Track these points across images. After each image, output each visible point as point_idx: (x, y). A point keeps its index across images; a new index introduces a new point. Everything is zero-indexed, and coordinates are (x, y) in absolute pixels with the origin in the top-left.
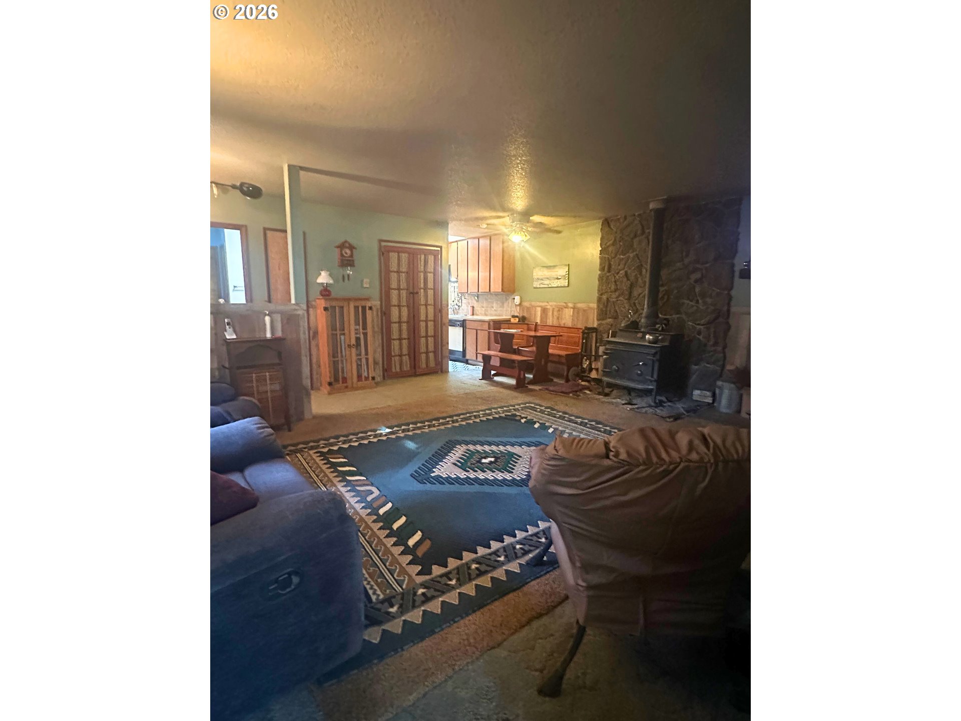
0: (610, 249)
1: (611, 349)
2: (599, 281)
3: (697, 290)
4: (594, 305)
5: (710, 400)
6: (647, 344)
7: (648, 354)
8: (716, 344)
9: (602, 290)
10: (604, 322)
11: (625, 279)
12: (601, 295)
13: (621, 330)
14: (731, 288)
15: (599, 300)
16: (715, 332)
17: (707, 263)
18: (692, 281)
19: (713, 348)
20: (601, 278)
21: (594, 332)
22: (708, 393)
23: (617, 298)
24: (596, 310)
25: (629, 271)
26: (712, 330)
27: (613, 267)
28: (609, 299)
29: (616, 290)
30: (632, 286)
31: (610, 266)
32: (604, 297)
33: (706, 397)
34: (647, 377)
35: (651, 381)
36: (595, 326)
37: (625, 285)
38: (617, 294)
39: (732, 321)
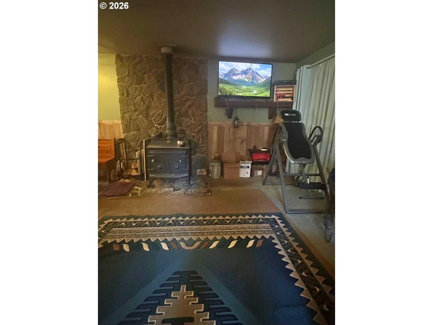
0: (127, 79)
1: (153, 154)
2: (120, 103)
3: (190, 112)
4: (120, 122)
5: (205, 173)
6: (178, 147)
7: (182, 154)
8: (203, 142)
9: (124, 110)
10: (129, 134)
11: (142, 103)
12: (124, 113)
13: (152, 139)
14: (206, 112)
15: (123, 118)
16: (202, 136)
17: (193, 96)
18: (187, 106)
19: (202, 145)
20: (121, 101)
21: (123, 142)
22: (204, 170)
23: (137, 116)
24: (121, 126)
25: (144, 98)
26: (200, 135)
27: (131, 93)
28: (131, 117)
29: (136, 110)
30: (148, 108)
31: (128, 93)
32: (127, 116)
33: (203, 172)
34: (183, 169)
35: (186, 171)
36: (122, 137)
37: (142, 108)
38: (137, 113)
39: (209, 130)
